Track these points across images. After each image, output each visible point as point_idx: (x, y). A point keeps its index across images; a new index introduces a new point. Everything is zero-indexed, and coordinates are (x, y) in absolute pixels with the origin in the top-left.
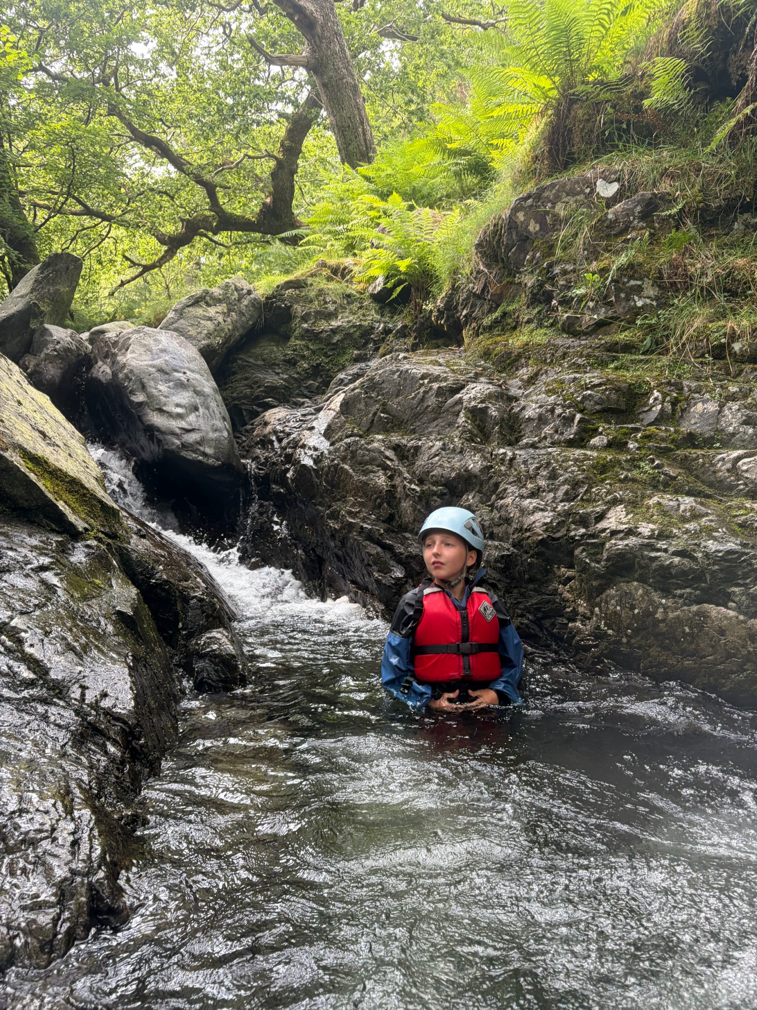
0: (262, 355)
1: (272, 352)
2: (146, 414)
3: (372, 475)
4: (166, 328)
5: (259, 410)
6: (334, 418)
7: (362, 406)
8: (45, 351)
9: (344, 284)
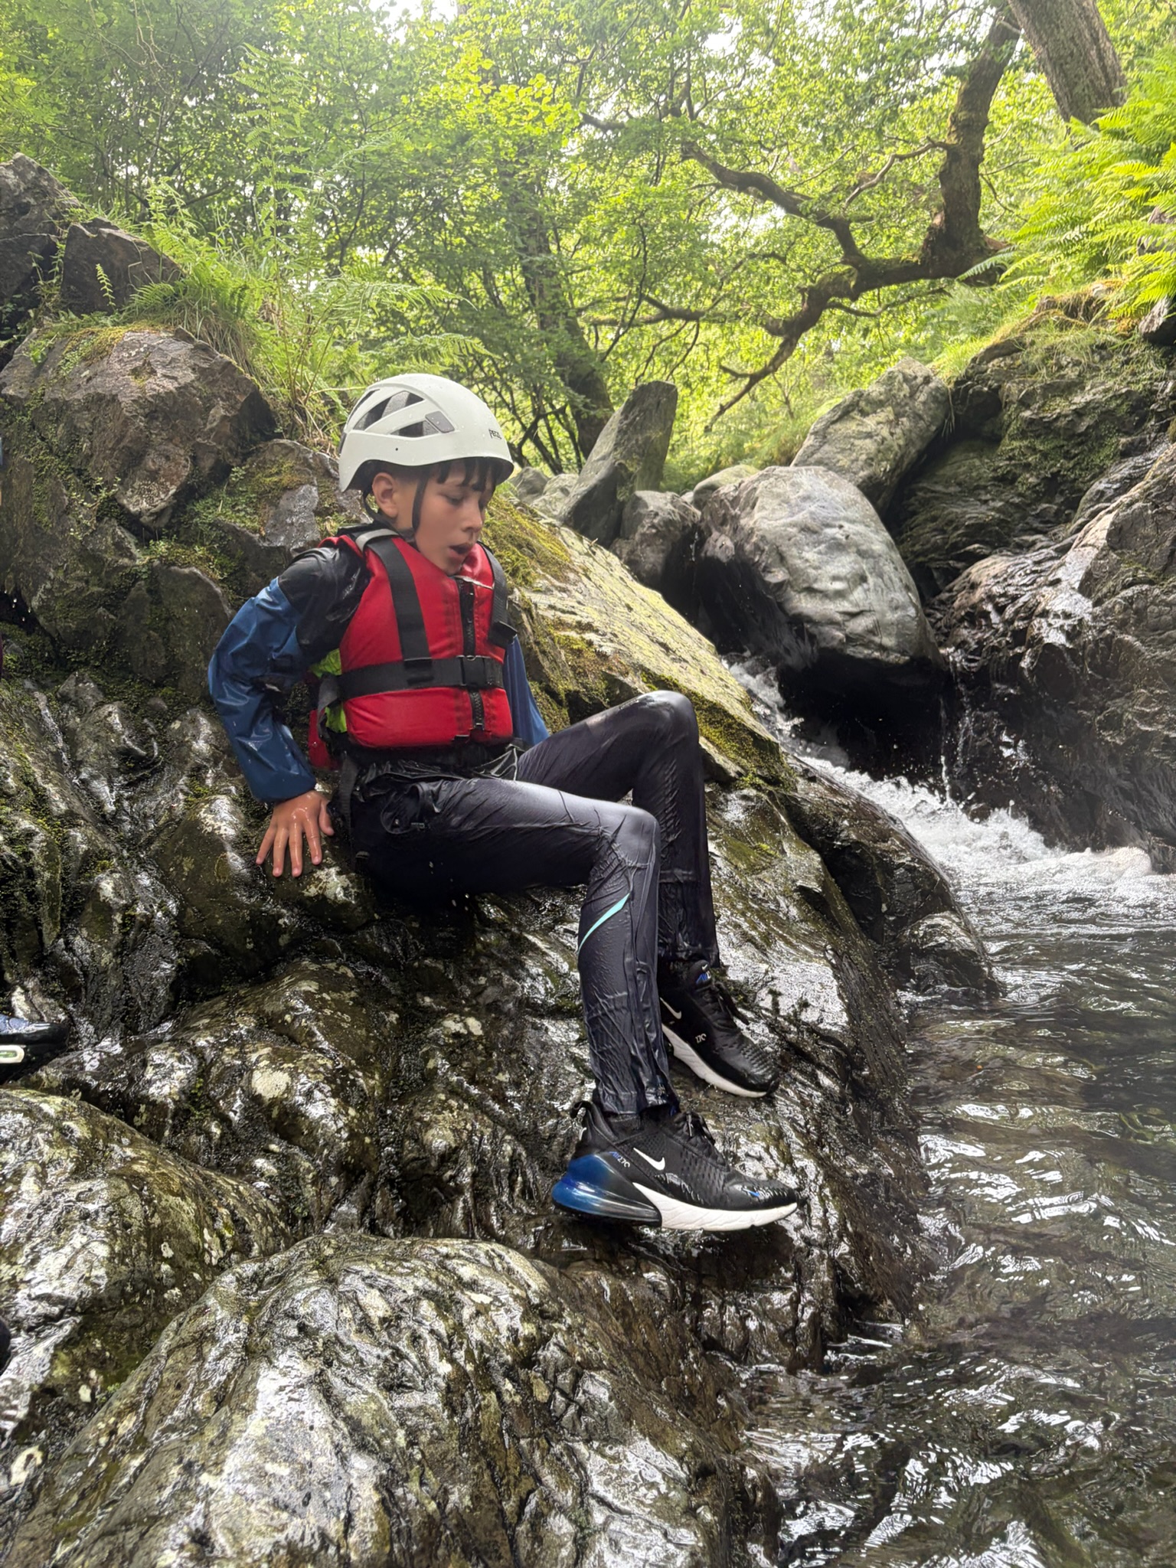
0: (955, 476)
1: (972, 468)
2: (789, 600)
4: (804, 462)
5: (960, 565)
6: (1097, 558)
7: (1149, 530)
8: (641, 530)
9: (1091, 329)
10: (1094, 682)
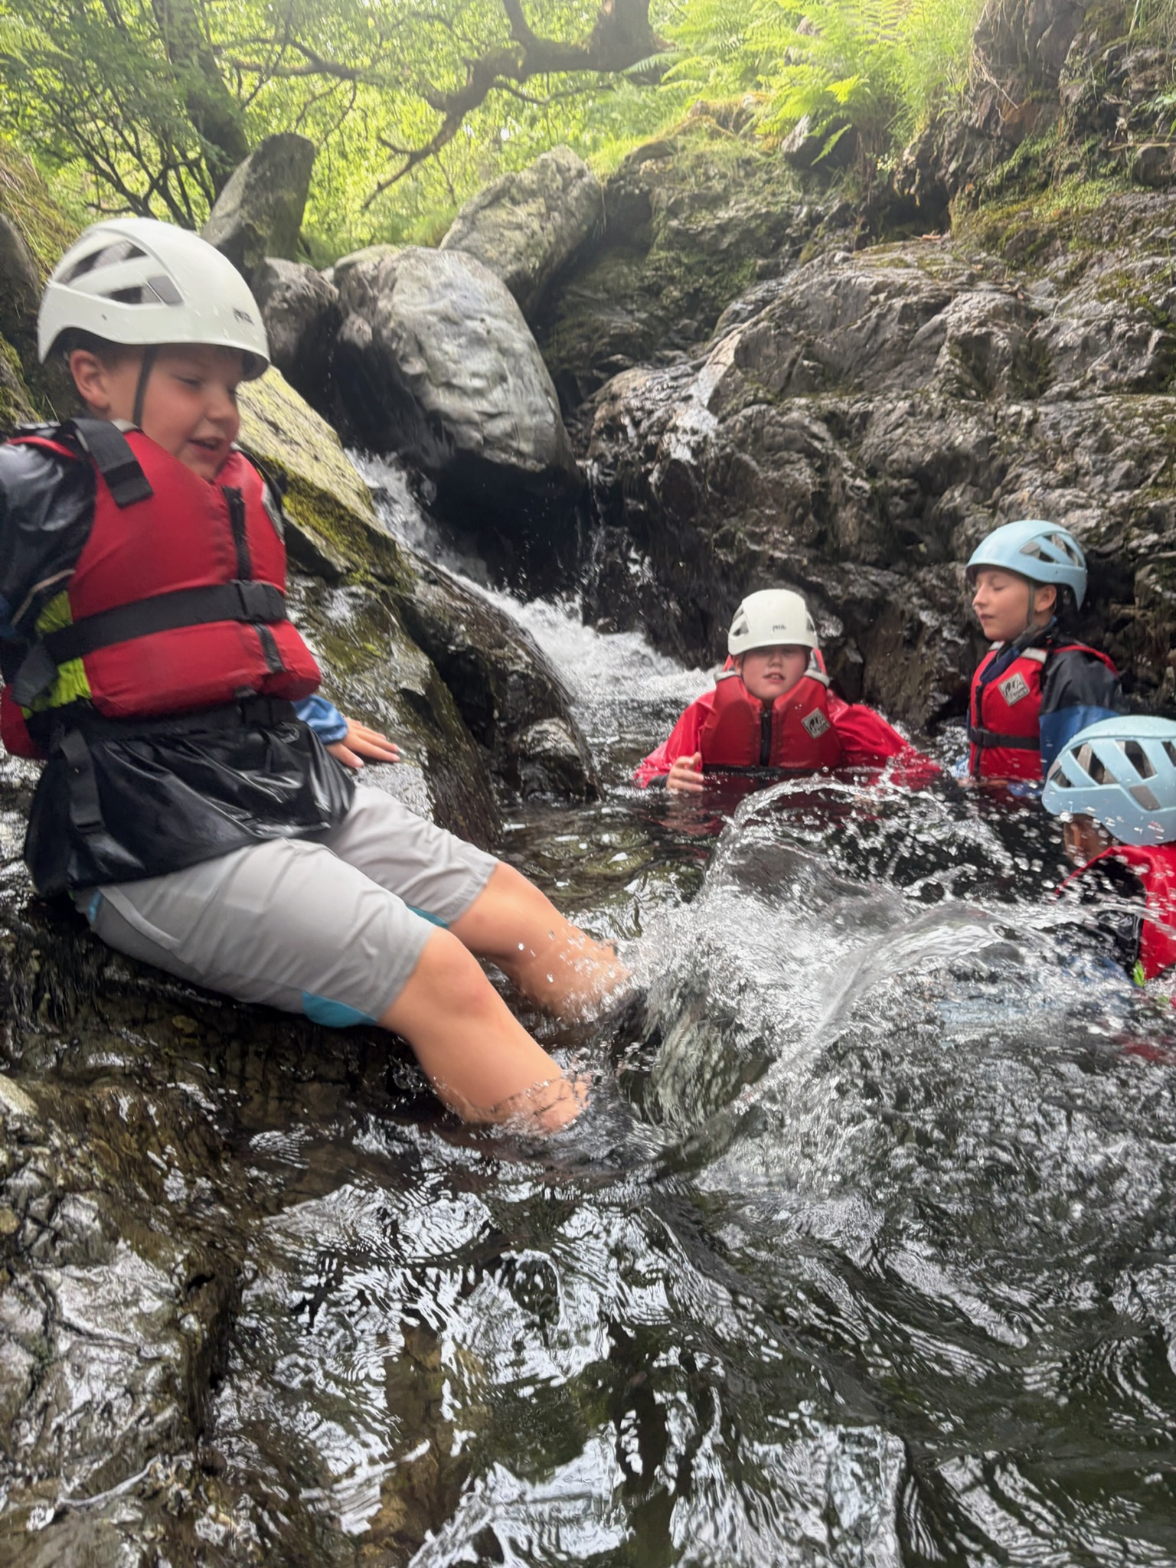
0: (604, 282)
1: (620, 275)
2: (427, 394)
3: (788, 469)
4: (451, 247)
5: (602, 375)
6: (725, 375)
7: (771, 351)
9: (740, 143)
10: (713, 500)
